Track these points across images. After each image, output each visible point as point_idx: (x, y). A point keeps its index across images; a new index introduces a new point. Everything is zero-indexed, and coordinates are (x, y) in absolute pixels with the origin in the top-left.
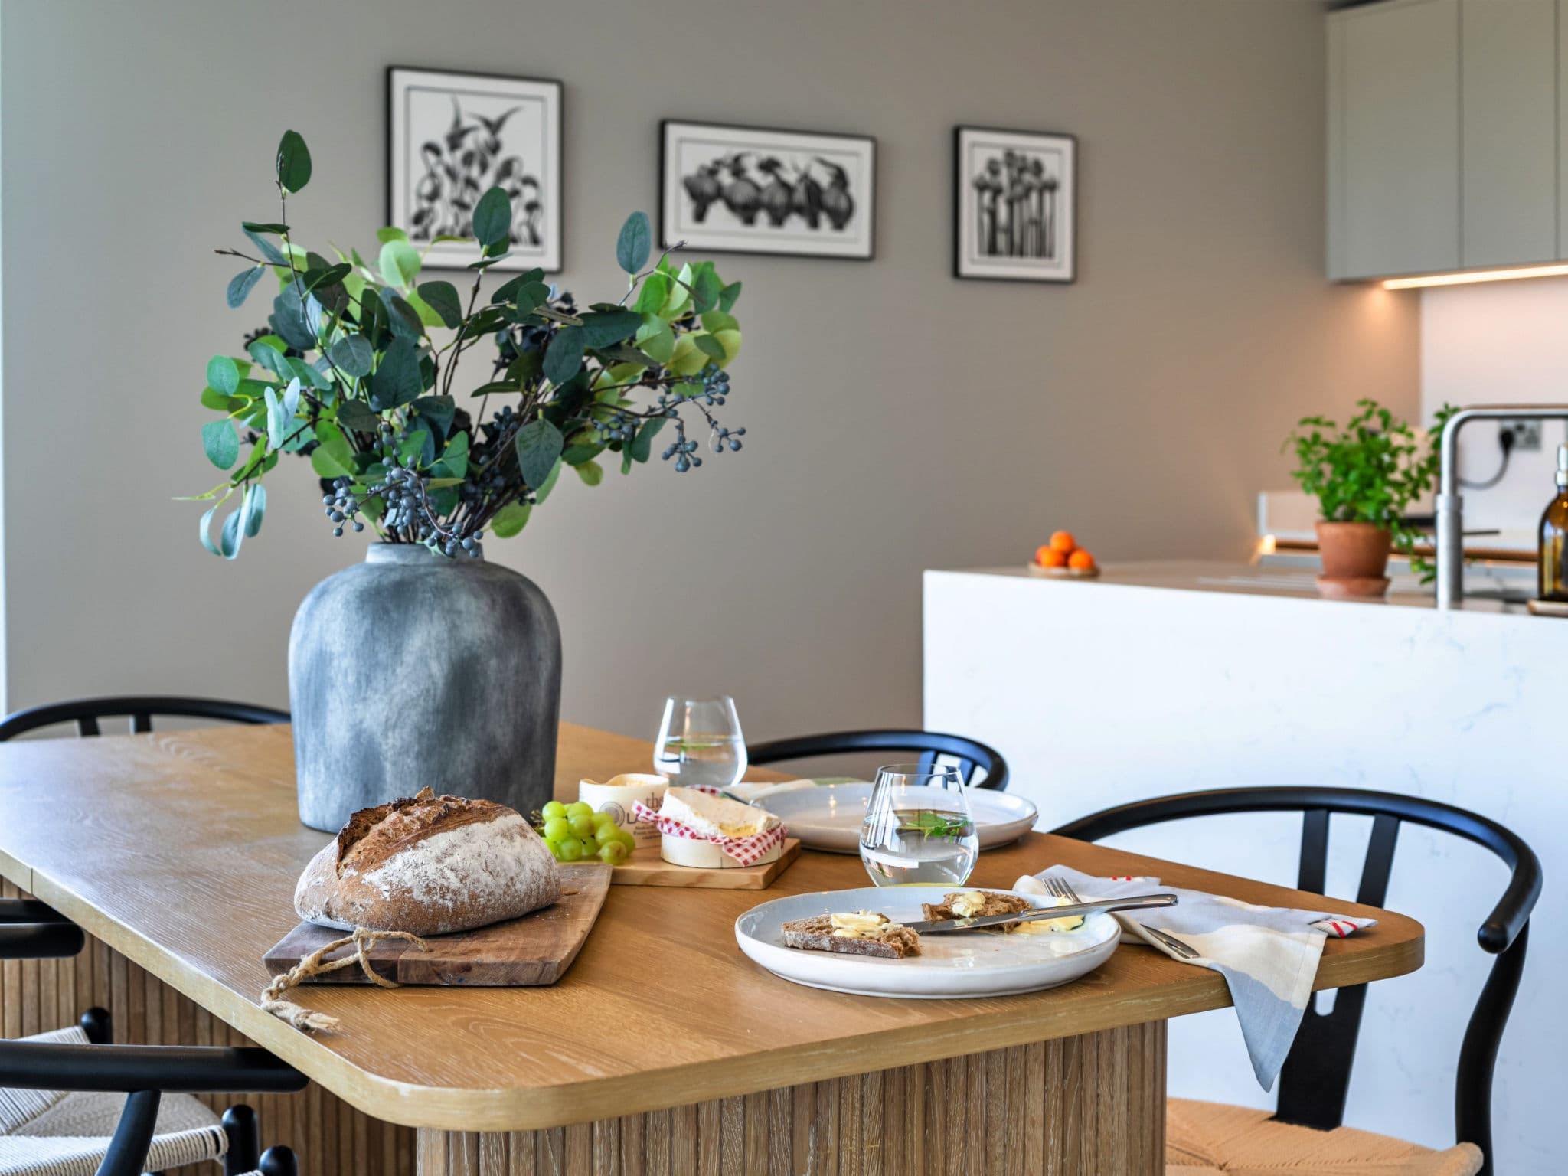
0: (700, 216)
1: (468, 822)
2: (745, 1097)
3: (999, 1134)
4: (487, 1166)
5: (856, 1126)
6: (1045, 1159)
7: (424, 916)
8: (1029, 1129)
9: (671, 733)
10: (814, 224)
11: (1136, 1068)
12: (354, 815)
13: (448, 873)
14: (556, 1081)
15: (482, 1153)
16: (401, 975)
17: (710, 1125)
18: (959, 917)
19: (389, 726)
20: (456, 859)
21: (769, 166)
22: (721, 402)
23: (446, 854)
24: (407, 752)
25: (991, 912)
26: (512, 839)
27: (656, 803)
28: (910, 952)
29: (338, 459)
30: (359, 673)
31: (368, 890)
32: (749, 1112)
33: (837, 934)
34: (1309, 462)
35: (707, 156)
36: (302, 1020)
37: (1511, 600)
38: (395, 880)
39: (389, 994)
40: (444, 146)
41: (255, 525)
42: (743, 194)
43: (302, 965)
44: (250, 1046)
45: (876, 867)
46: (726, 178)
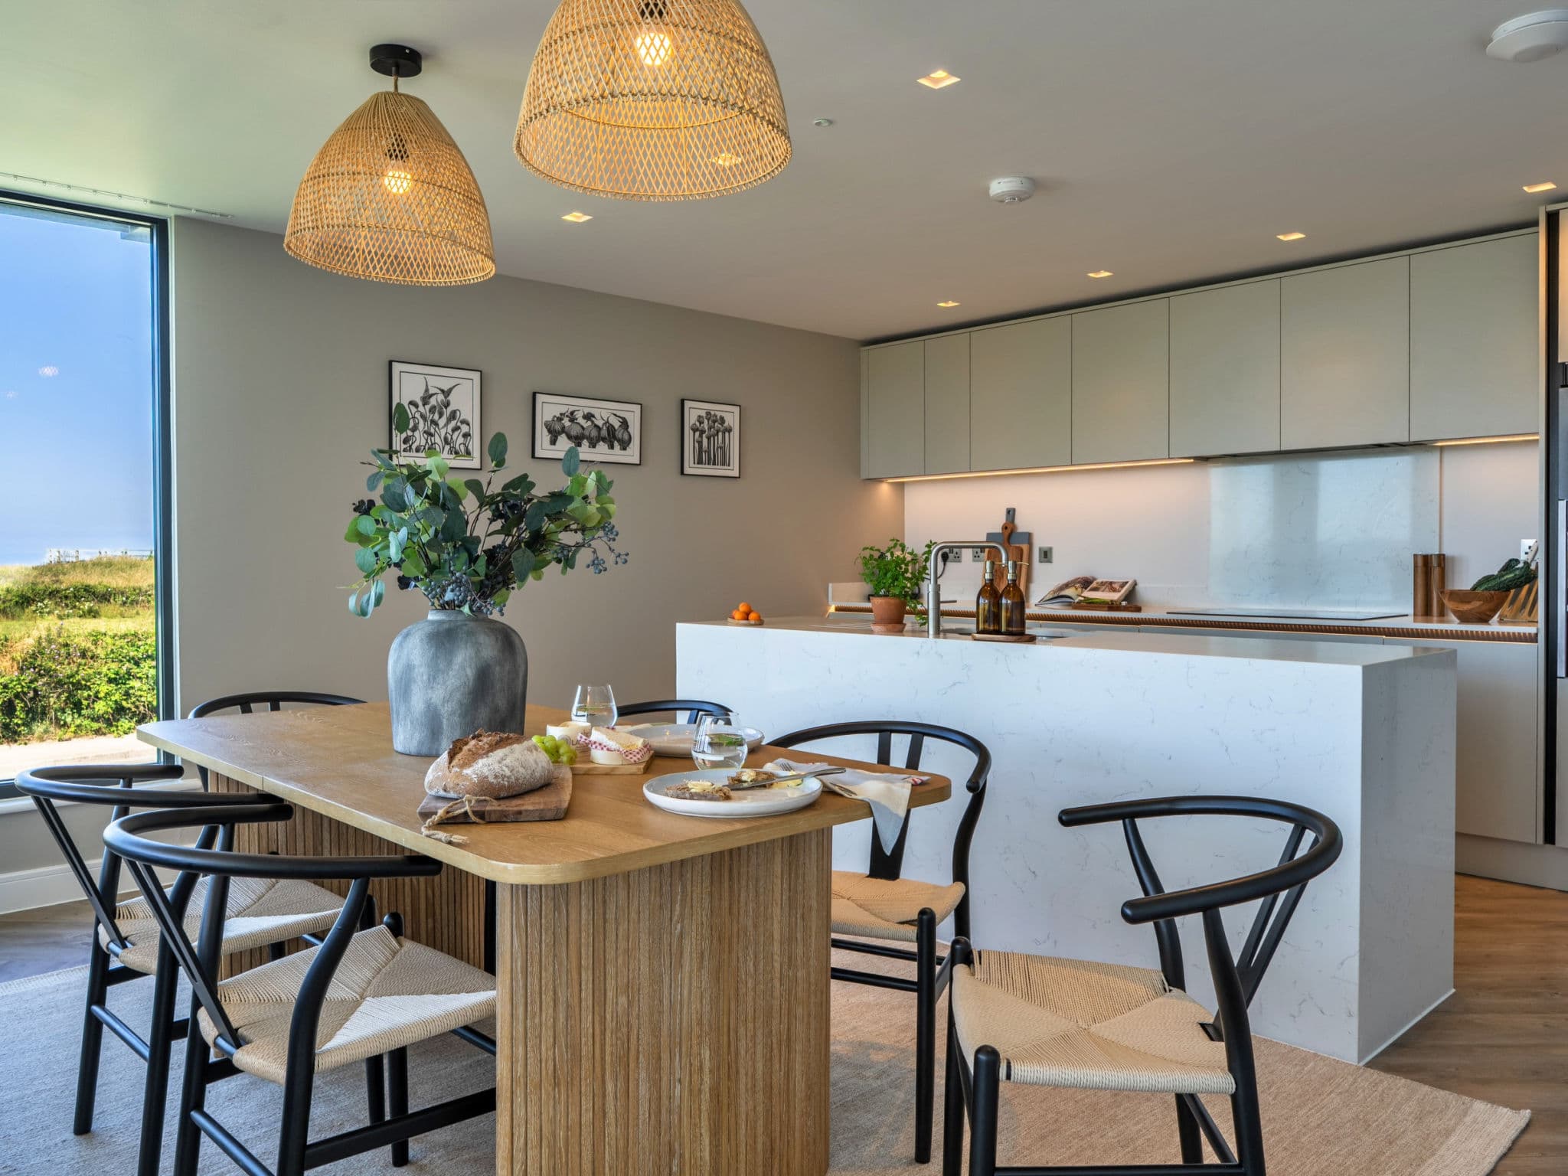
0: (553, 442)
1: (511, 744)
2: (650, 867)
3: (762, 882)
4: (532, 907)
5: (700, 881)
6: (782, 894)
7: (495, 789)
8: (775, 880)
9: (580, 702)
10: (612, 447)
11: (820, 850)
12: (453, 742)
13: (506, 769)
14: (583, 860)
15: (529, 900)
16: (487, 817)
17: (634, 883)
18: (745, 782)
19: (445, 701)
20: (508, 761)
21: (589, 417)
22: (614, 540)
23: (503, 759)
24: (454, 713)
25: (760, 779)
26: (531, 751)
27: (587, 734)
28: (727, 798)
29: (415, 567)
30: (429, 675)
31: (466, 777)
32: (653, 875)
33: (692, 791)
34: (868, 569)
35: (557, 411)
36: (448, 839)
37: (963, 633)
38: (479, 773)
39: (483, 826)
40: (420, 404)
41: (379, 600)
42: (575, 431)
43: (439, 814)
44: (413, 854)
45: (701, 762)
46: (566, 422)
